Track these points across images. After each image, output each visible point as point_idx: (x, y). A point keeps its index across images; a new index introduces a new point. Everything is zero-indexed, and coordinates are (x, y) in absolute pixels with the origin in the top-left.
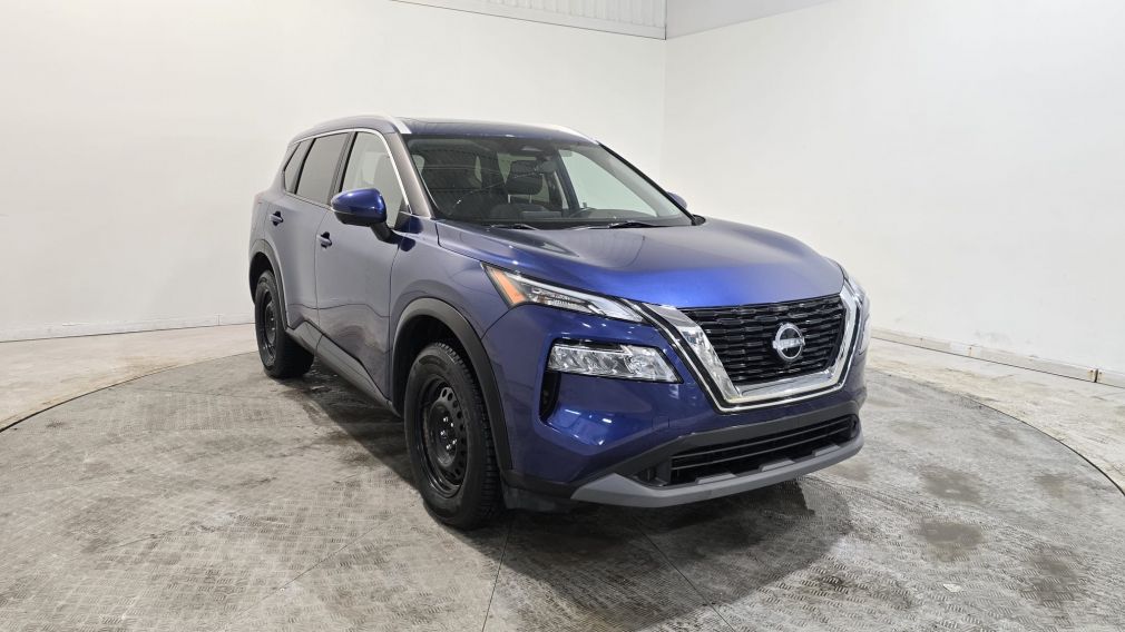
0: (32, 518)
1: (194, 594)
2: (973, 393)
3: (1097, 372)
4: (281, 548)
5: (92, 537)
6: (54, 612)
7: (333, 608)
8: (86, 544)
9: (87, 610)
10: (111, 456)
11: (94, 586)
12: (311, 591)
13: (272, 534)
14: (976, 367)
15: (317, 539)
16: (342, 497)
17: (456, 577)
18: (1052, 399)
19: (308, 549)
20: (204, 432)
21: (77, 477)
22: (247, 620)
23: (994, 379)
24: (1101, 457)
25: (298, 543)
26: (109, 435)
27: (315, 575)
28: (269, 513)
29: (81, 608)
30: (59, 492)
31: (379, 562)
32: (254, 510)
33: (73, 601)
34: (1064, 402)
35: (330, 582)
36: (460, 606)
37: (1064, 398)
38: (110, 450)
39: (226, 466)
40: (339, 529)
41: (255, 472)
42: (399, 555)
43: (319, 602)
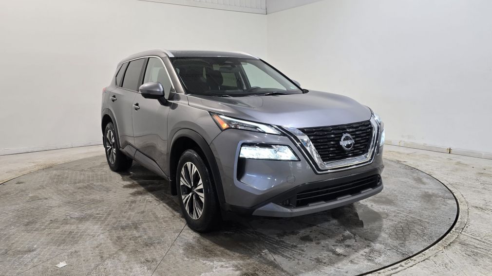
0: (6, 215)
1: (63, 238)
2: (398, 160)
3: (450, 149)
4: (99, 224)
5: (28, 221)
6: (10, 245)
7: (115, 243)
8: (26, 223)
9: (22, 244)
10: (40, 194)
11: (26, 237)
12: (107, 237)
13: (97, 219)
14: (402, 150)
15: (114, 220)
16: (128, 206)
17: (165, 233)
18: (431, 160)
19: (110, 224)
20: (78, 184)
21: (25, 201)
22: (81, 247)
23: (408, 154)
24: (446, 180)
25: (106, 222)
26: (41, 186)
27: (110, 232)
28: (98, 212)
29: (20, 243)
30: (18, 206)
31: (136, 228)
32: (92, 211)
33: (17, 241)
34: (435, 161)
35: (115, 235)
36: (163, 242)
37: (435, 160)
38: (39, 191)
39: (85, 196)
40: (124, 217)
41: (95, 198)
42: (144, 225)
43: (109, 241)
